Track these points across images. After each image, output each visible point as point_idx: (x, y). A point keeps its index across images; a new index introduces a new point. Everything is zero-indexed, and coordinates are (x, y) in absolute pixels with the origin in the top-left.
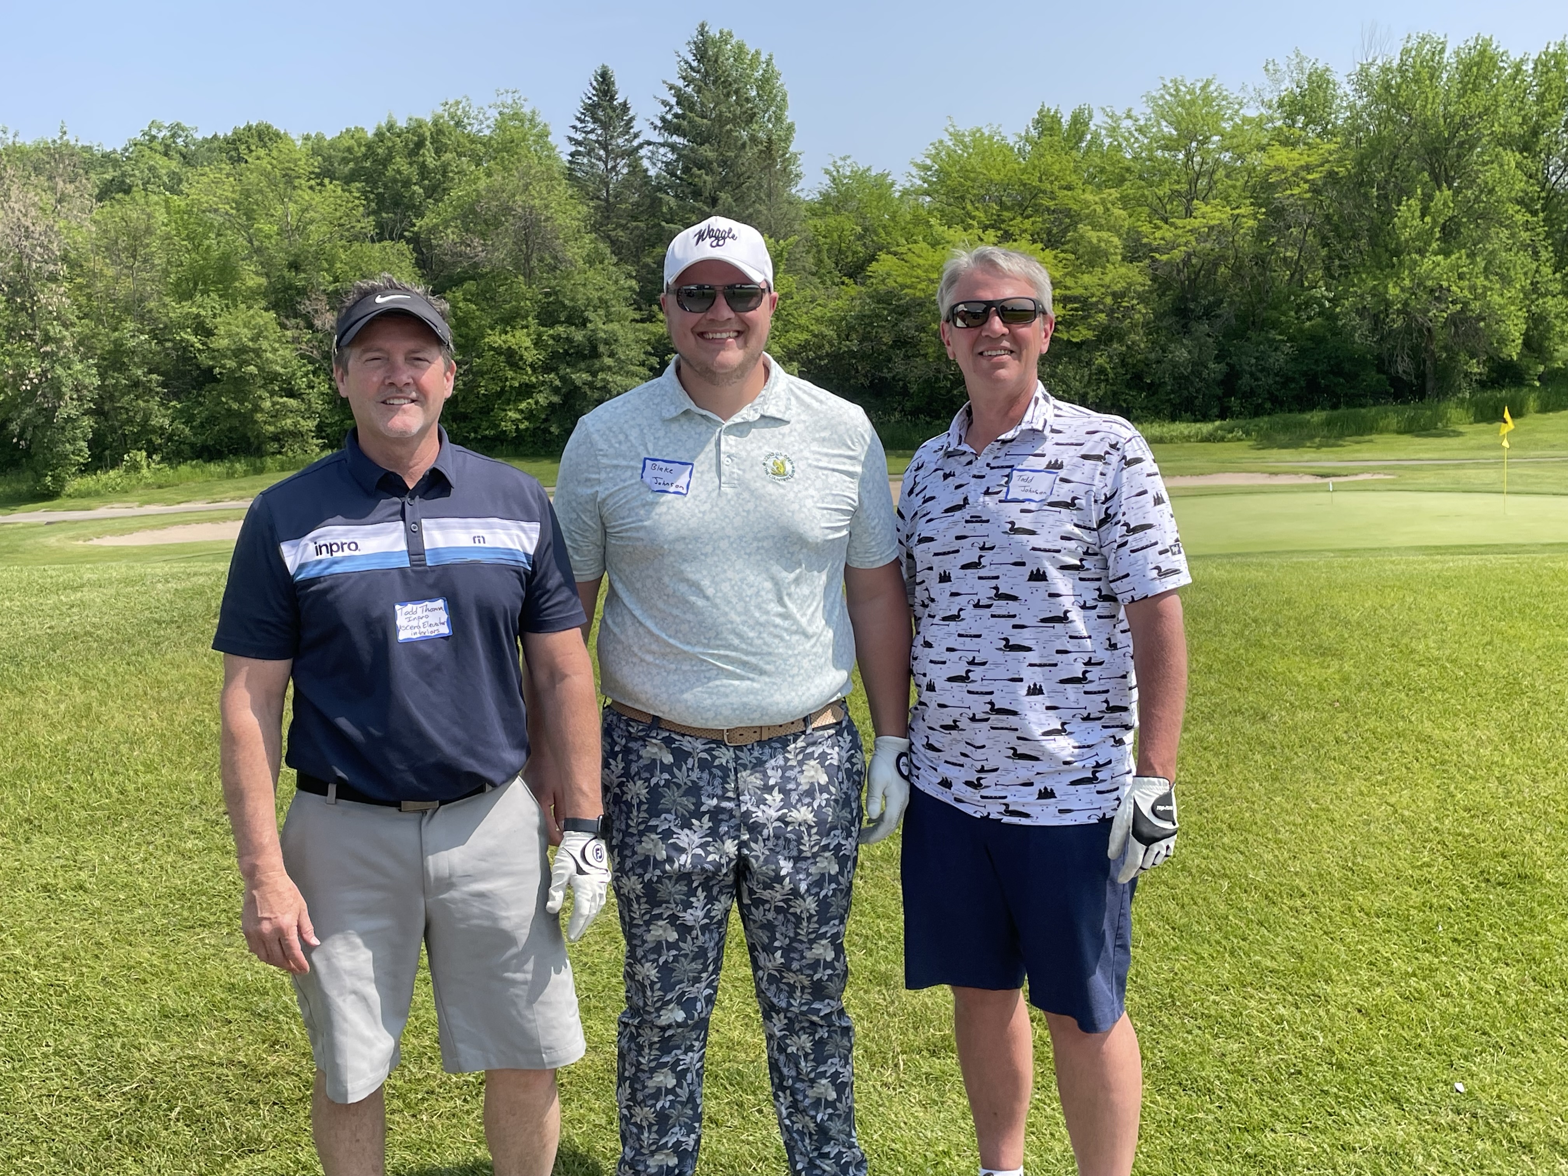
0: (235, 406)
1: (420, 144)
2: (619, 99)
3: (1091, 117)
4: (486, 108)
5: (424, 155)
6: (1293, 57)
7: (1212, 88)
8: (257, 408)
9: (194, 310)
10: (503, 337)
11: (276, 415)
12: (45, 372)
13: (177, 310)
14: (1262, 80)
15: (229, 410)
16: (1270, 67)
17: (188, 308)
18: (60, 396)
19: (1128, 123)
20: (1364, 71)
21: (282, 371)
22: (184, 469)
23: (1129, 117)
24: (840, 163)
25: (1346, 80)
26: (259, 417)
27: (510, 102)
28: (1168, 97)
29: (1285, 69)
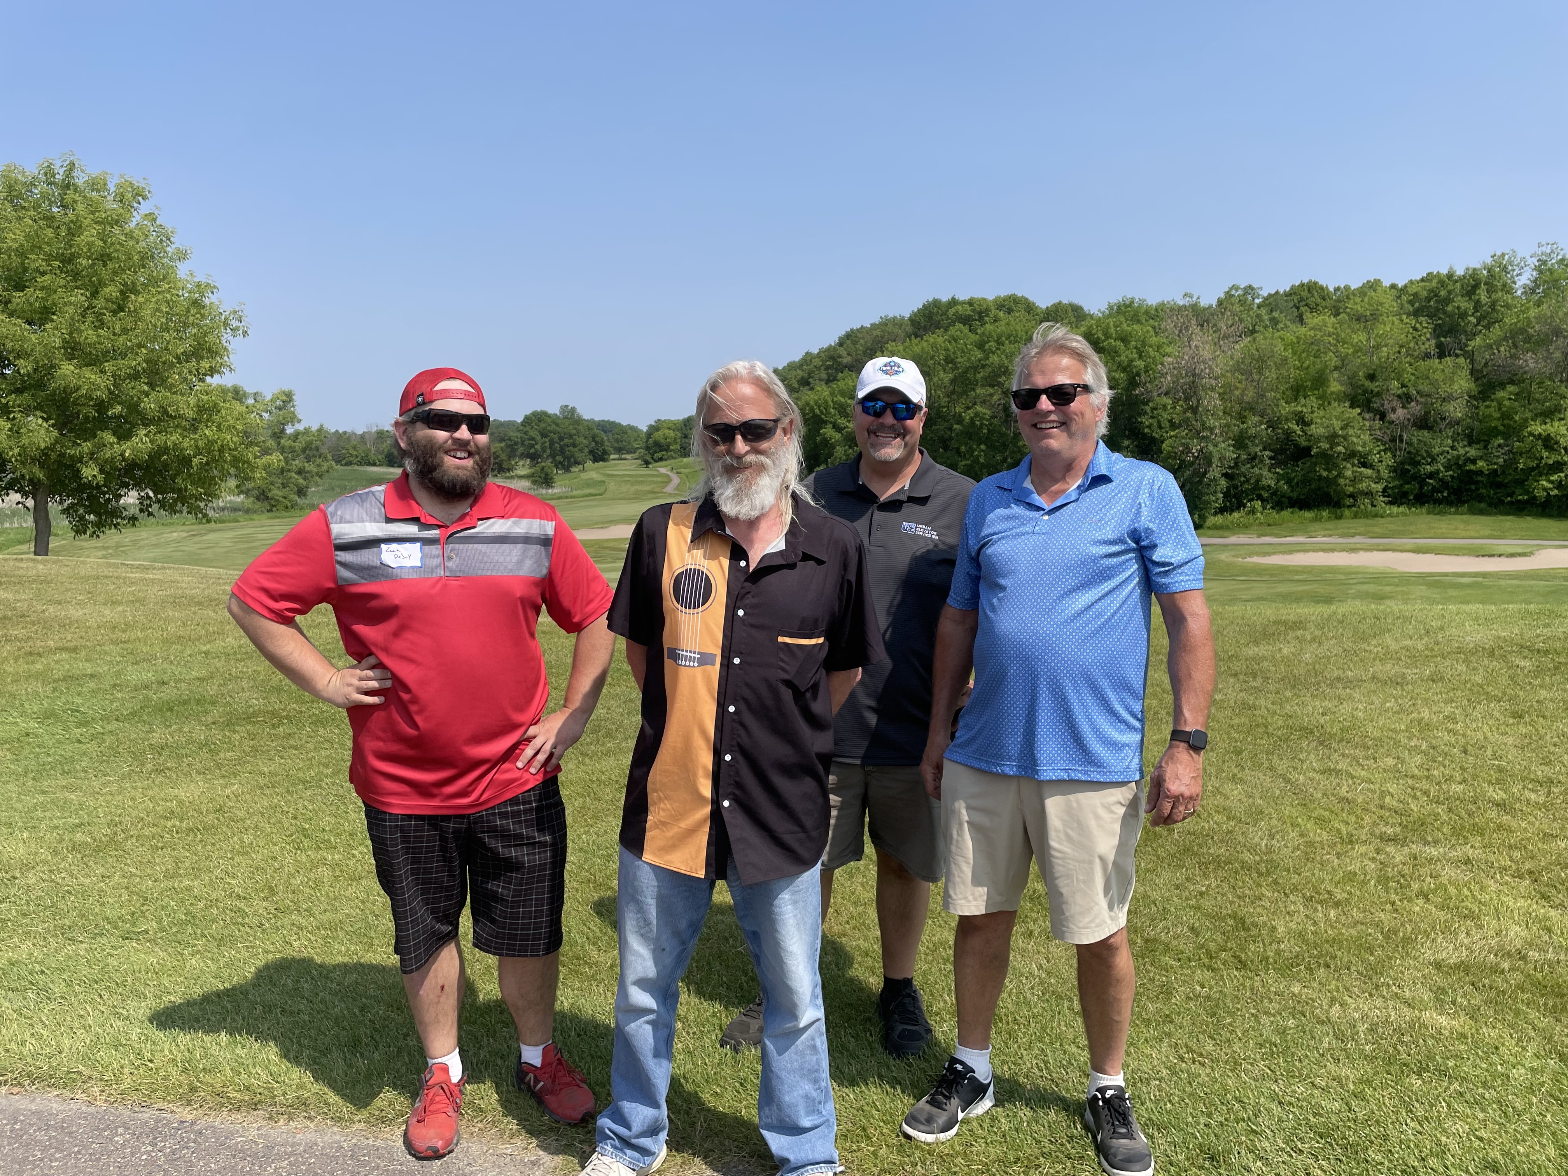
0: (1325, 474)
1: (1476, 286)
4: (1528, 258)
5: (1479, 295)
8: (1339, 475)
9: (1299, 409)
10: (1543, 427)
11: (1354, 480)
12: (1201, 450)
13: (1286, 409)
15: (1320, 476)
17: (1294, 407)
18: (1210, 464)
21: (1360, 449)
22: (1286, 513)
26: (1342, 481)
27: (1549, 251)
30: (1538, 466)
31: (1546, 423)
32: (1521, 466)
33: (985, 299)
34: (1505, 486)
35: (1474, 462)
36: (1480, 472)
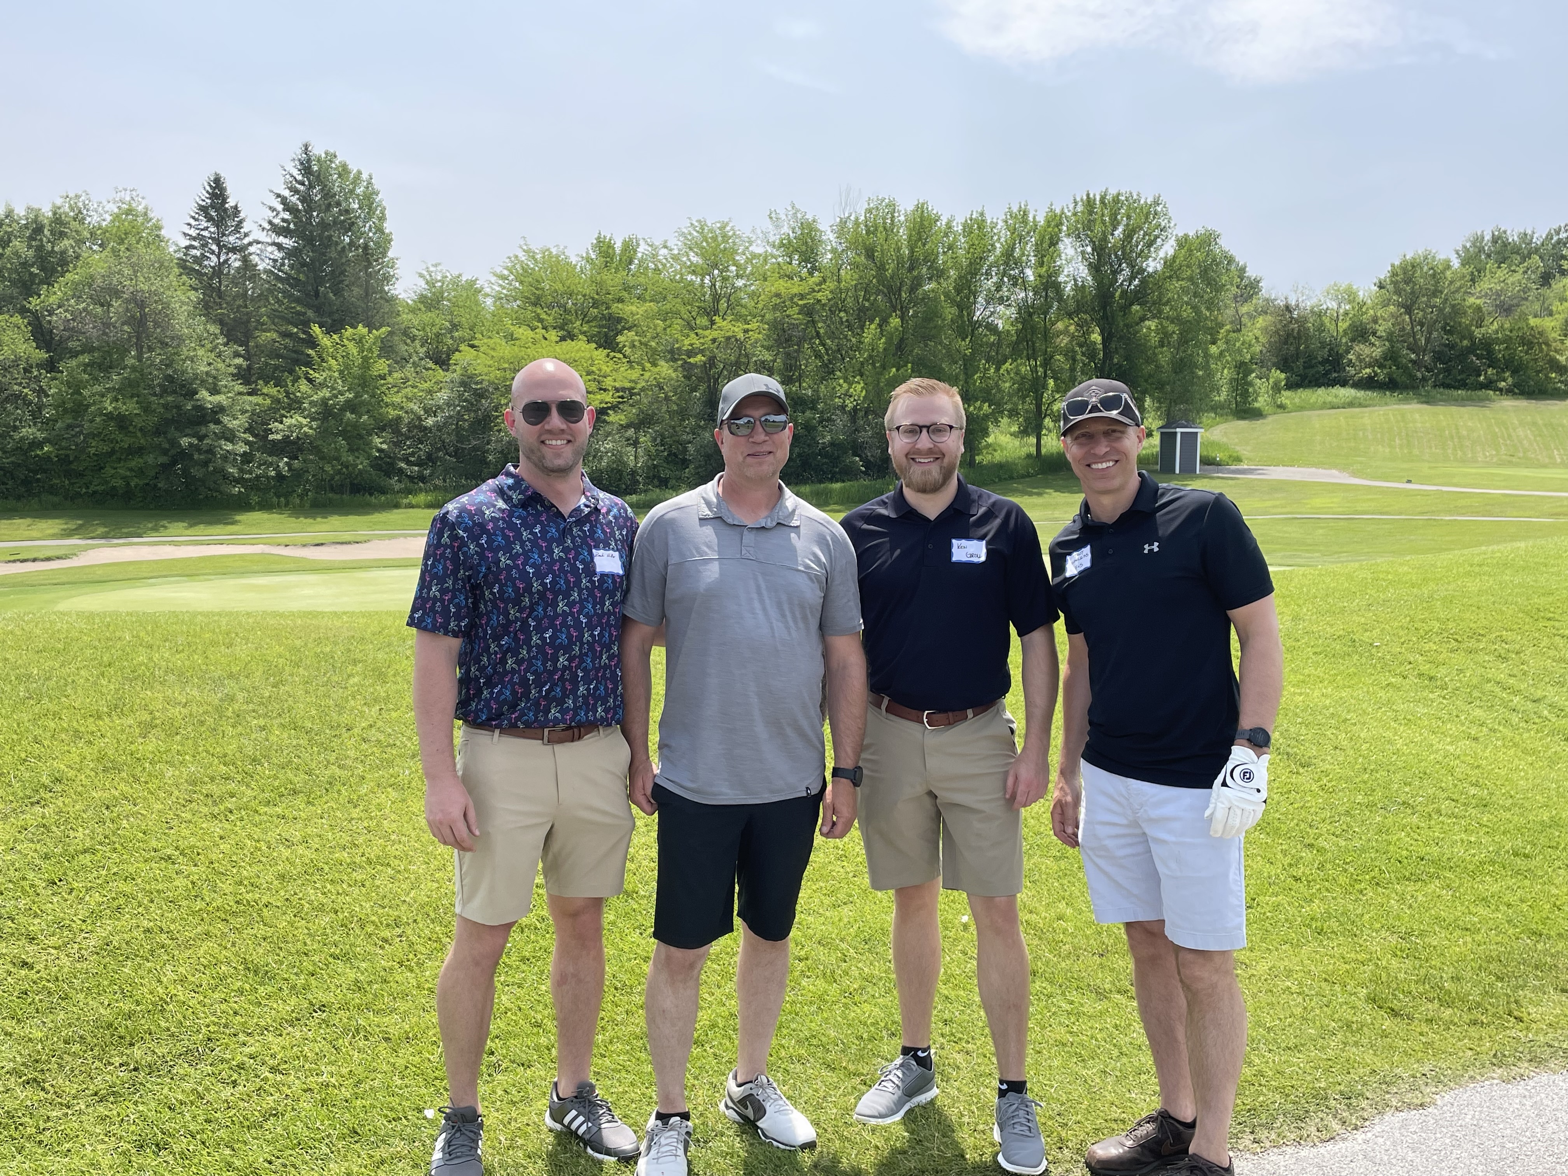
1: (38, 231)
2: (231, 203)
3: (638, 245)
4: (105, 203)
6: (790, 208)
7: (728, 228)
14: (769, 226)
16: (773, 215)
19: (664, 251)
20: (843, 223)
23: (665, 247)
24: (432, 269)
25: (829, 229)
27: (128, 198)
28: (695, 234)
29: (784, 217)
30: (113, 452)
31: (117, 400)
32: (92, 451)
34: (81, 475)
35: (40, 445)
36: (47, 458)
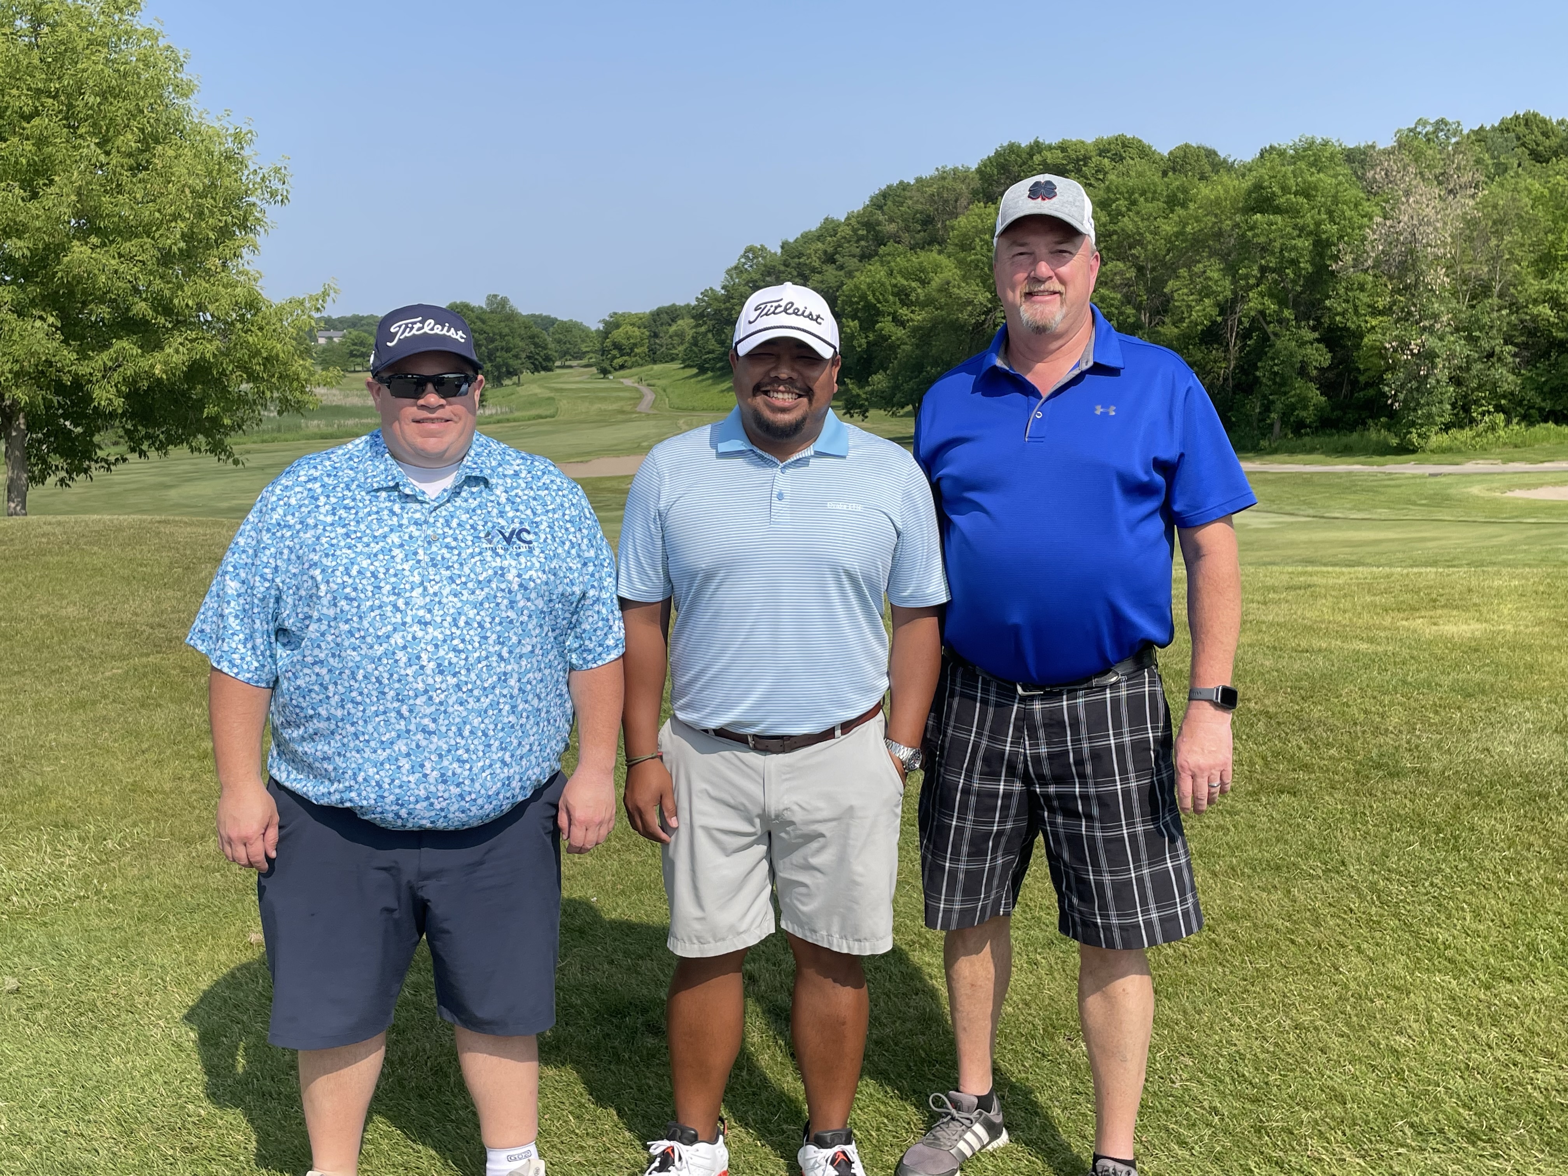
12: (1423, 345)
17: (1546, 285)
18: (1433, 364)
33: (1083, 142)
